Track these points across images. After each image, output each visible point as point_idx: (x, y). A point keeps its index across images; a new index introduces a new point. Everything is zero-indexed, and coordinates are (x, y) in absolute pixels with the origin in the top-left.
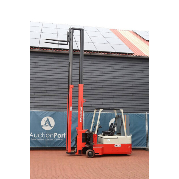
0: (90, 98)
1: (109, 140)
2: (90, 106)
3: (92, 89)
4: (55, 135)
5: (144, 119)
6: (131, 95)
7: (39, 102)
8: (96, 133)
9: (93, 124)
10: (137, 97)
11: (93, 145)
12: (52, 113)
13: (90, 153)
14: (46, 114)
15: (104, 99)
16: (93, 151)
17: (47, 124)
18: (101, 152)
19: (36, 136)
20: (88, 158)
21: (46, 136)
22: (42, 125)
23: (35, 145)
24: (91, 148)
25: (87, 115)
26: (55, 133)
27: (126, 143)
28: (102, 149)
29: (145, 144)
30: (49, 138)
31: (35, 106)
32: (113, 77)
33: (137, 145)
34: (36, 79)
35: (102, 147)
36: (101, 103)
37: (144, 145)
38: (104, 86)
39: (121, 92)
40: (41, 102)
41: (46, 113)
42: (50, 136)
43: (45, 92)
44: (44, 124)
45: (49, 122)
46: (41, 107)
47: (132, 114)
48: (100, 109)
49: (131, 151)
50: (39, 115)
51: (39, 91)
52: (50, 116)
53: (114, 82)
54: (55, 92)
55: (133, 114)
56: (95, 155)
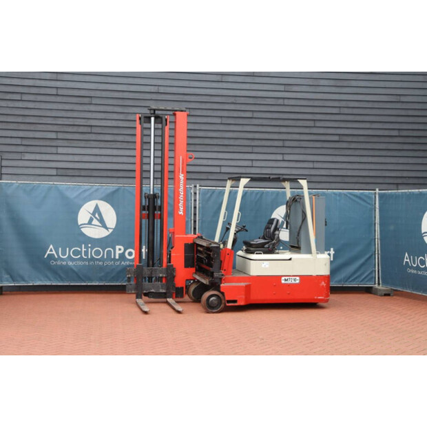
0: (216, 149)
1: (267, 266)
2: (217, 170)
3: (222, 124)
4: (118, 252)
5: (369, 206)
6: (336, 138)
7: (70, 158)
8: (229, 246)
9: (223, 222)
10: (353, 146)
11: (221, 279)
12: (109, 191)
13: (212, 299)
14: (93, 192)
15: (256, 150)
16: (220, 295)
17: (95, 222)
18: (244, 297)
19: (64, 254)
20: (208, 313)
21: (92, 253)
22: (79, 224)
23: (62, 280)
24: (215, 285)
25: (209, 195)
26: (118, 247)
27: (314, 274)
28: (248, 288)
29: (372, 278)
30: (101, 260)
31: (61, 172)
32: (282, 88)
33: (347, 279)
34: (60, 92)
35: (246, 284)
36: (249, 163)
37: (366, 280)
38: (256, 115)
39: (307, 131)
40: (77, 158)
41: (93, 190)
42: (103, 253)
43: (88, 130)
44: (87, 222)
45: (100, 215)
46: (77, 173)
47: (335, 194)
48: (242, 179)
49: (328, 296)
50: (72, 195)
51: (70, 129)
52: (101, 199)
53: (286, 102)
54: (116, 131)
55: (340, 195)
56: (228, 304)
